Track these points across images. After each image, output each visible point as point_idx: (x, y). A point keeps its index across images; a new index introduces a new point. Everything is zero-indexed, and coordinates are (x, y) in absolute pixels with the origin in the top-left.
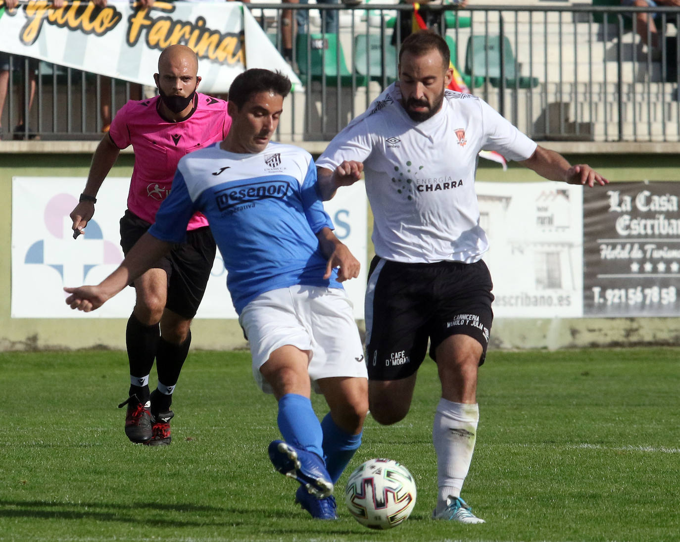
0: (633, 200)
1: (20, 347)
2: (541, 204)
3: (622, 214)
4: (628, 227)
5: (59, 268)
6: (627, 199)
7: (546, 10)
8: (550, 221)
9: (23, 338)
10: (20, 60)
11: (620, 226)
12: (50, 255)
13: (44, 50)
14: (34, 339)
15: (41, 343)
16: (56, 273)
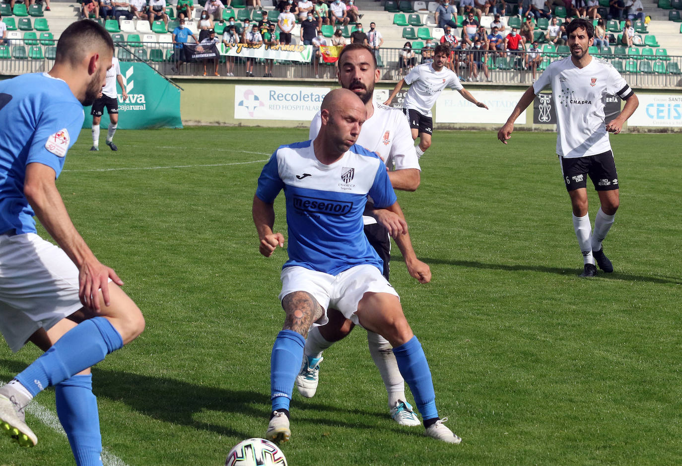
0: (403, 94)
1: (237, 125)
2: (378, 95)
3: (399, 97)
4: (401, 101)
5: (247, 107)
6: (401, 94)
7: (387, 49)
8: (380, 99)
9: (237, 123)
10: (237, 57)
11: (399, 100)
12: (245, 104)
13: (243, 54)
14: (240, 124)
15: (242, 125)
16: (246, 108)
